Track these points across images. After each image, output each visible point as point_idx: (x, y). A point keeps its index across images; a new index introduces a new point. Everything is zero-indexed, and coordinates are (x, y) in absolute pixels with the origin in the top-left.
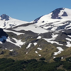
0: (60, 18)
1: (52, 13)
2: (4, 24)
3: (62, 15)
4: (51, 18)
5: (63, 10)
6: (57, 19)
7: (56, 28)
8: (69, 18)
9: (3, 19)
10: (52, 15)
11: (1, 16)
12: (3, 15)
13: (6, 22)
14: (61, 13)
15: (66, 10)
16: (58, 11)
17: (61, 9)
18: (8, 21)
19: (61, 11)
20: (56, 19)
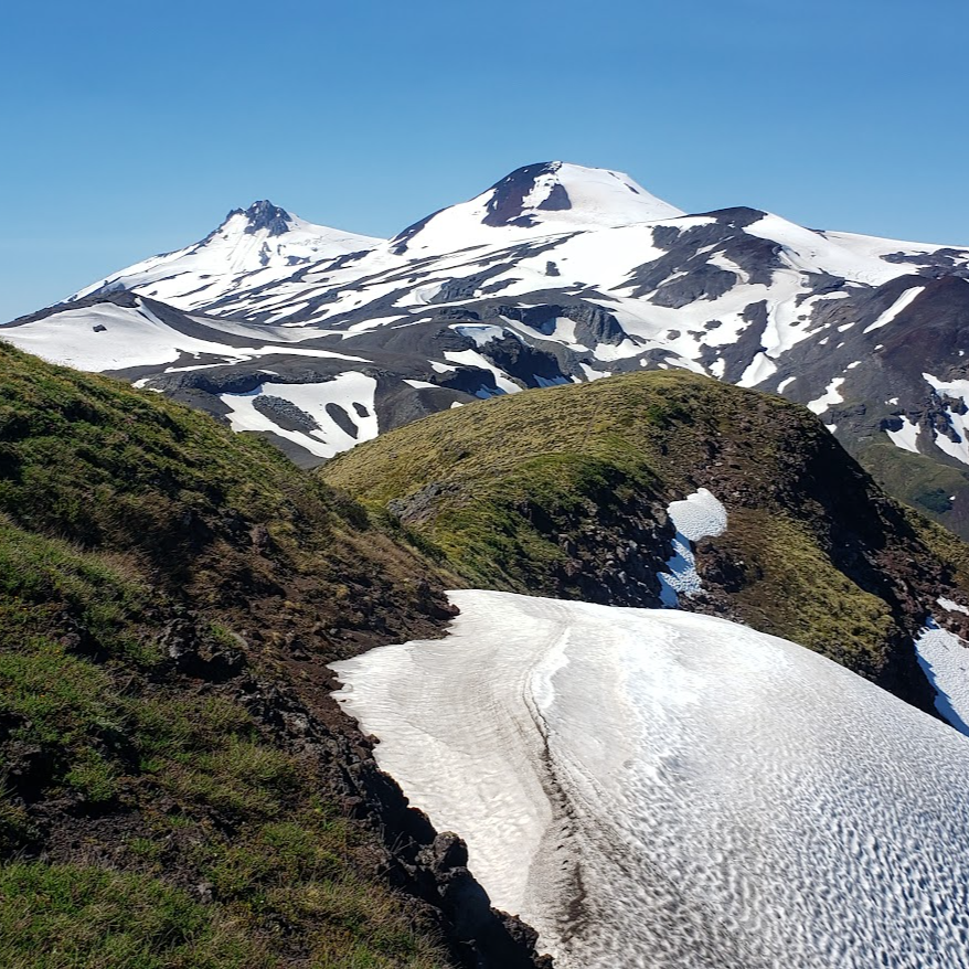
0: (526, 222)
1: (490, 195)
2: (262, 254)
3: (545, 205)
4: (484, 222)
5: (549, 175)
6: (515, 228)
7: (435, 288)
8: (573, 221)
9: (258, 227)
10: (490, 204)
11: (251, 213)
12: (259, 203)
13: (273, 242)
14: (540, 191)
15: (567, 175)
16: (523, 179)
17: (541, 168)
18: (283, 239)
19: (542, 179)
20: (509, 227)
